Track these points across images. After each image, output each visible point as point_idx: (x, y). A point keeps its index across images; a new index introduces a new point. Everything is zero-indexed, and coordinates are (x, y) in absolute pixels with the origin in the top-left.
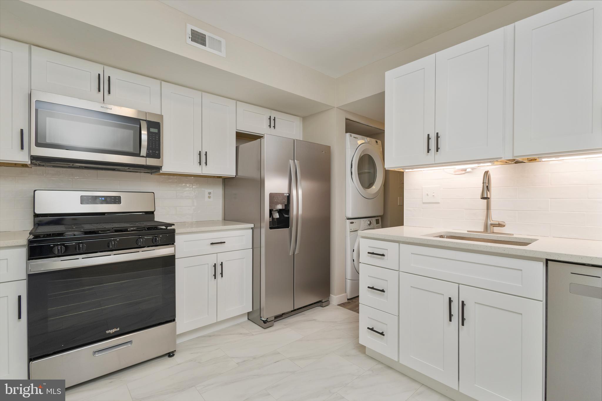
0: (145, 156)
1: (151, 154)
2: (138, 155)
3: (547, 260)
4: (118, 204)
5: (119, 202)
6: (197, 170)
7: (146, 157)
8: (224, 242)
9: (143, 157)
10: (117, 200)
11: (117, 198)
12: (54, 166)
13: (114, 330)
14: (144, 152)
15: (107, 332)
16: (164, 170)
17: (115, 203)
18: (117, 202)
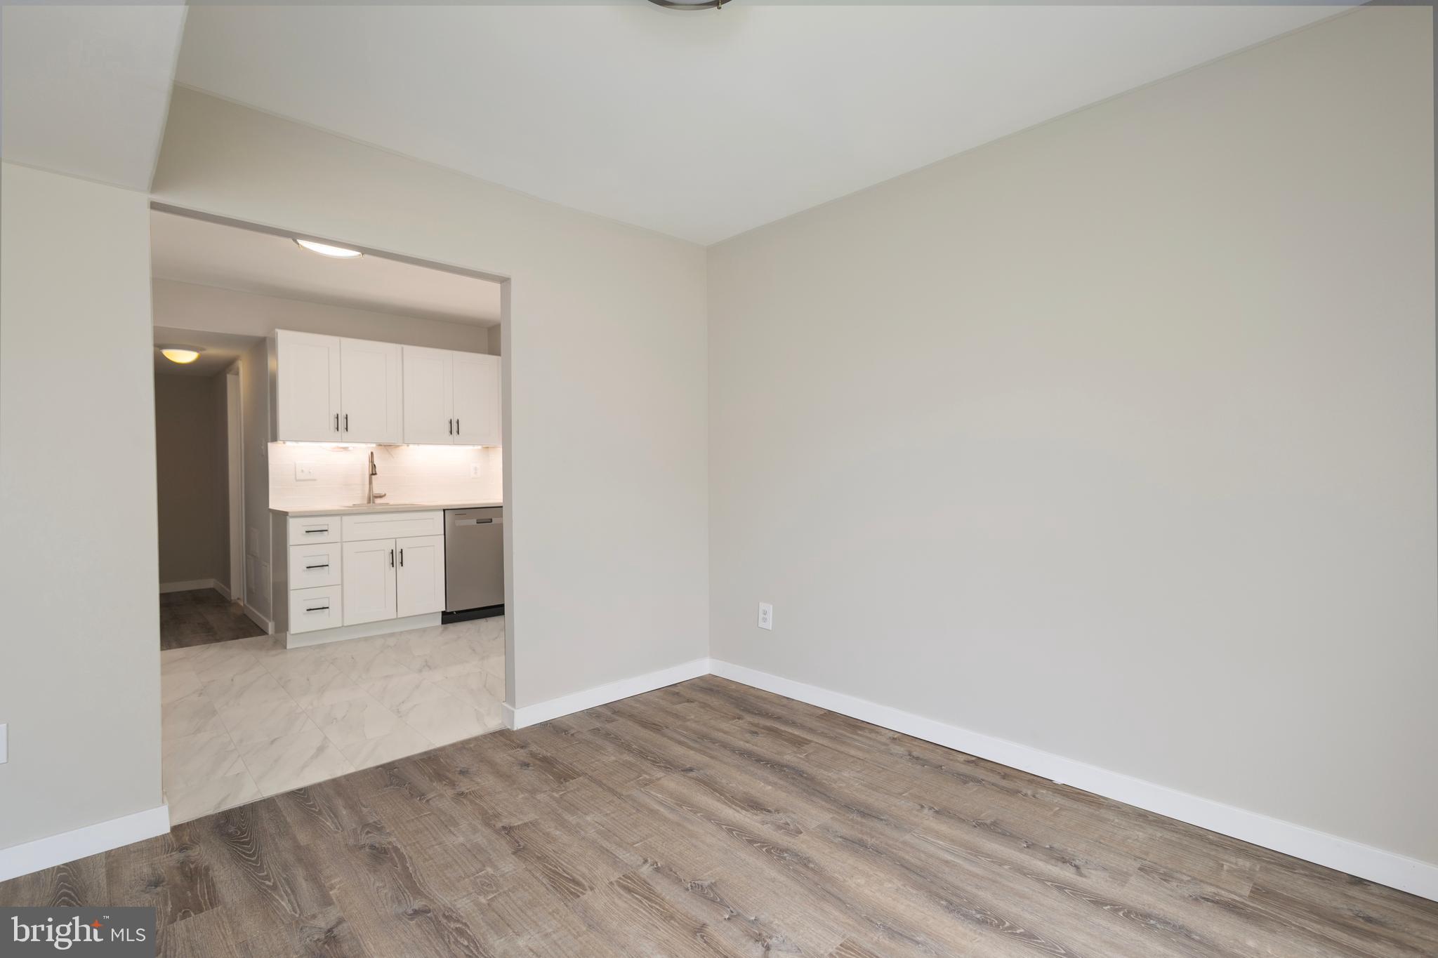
3: (444, 510)
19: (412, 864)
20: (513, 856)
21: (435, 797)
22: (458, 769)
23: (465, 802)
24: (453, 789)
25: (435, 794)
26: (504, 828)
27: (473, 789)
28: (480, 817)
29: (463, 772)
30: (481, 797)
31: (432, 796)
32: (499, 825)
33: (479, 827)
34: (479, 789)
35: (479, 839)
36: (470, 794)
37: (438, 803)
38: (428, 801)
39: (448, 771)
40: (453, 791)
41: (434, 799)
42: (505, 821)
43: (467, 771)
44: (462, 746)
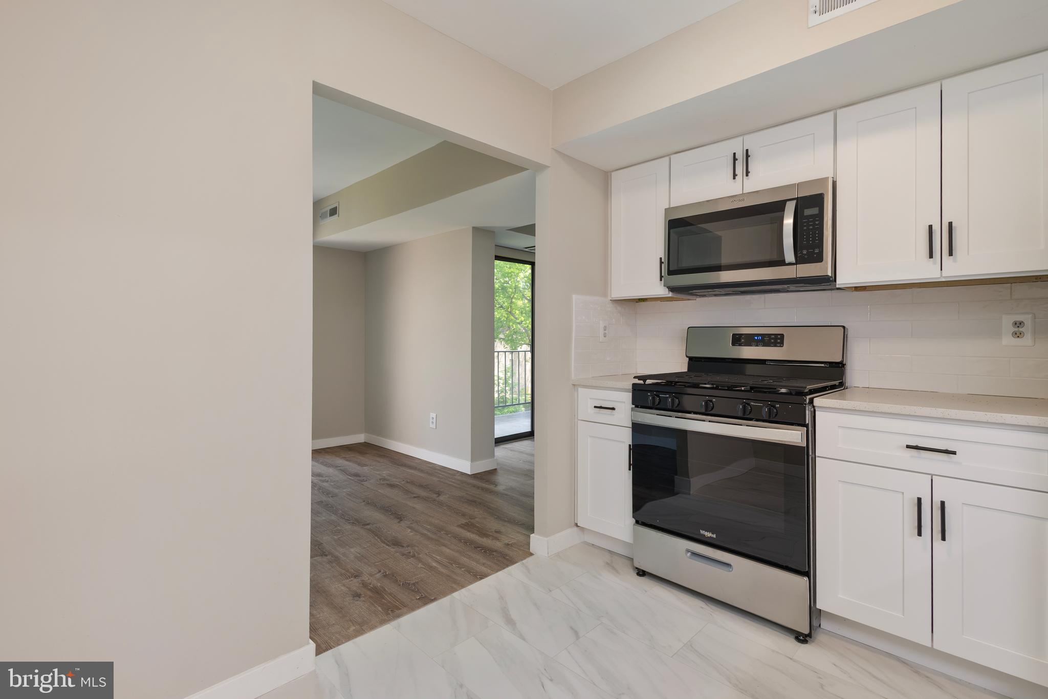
0: (794, 262)
1: (806, 257)
2: (781, 262)
4: (780, 346)
5: (781, 344)
6: (929, 271)
7: (796, 264)
8: (954, 453)
9: (790, 264)
10: (779, 341)
11: (779, 337)
12: (715, 295)
13: (708, 534)
14: (790, 256)
15: (702, 532)
16: (841, 281)
17: (775, 344)
18: (778, 343)
19: (377, 540)
20: (322, 542)
21: (376, 574)
22: (362, 599)
23: (352, 571)
24: (364, 580)
25: (376, 576)
26: (326, 556)
27: (348, 580)
28: (341, 561)
29: (357, 595)
30: (341, 575)
31: (377, 575)
32: (329, 557)
33: (341, 556)
34: (343, 580)
35: (342, 550)
36: (349, 576)
37: (372, 570)
38: (380, 571)
39: (370, 597)
40: (363, 579)
41: (375, 572)
42: (325, 559)
43: (354, 597)
44: (363, 627)
